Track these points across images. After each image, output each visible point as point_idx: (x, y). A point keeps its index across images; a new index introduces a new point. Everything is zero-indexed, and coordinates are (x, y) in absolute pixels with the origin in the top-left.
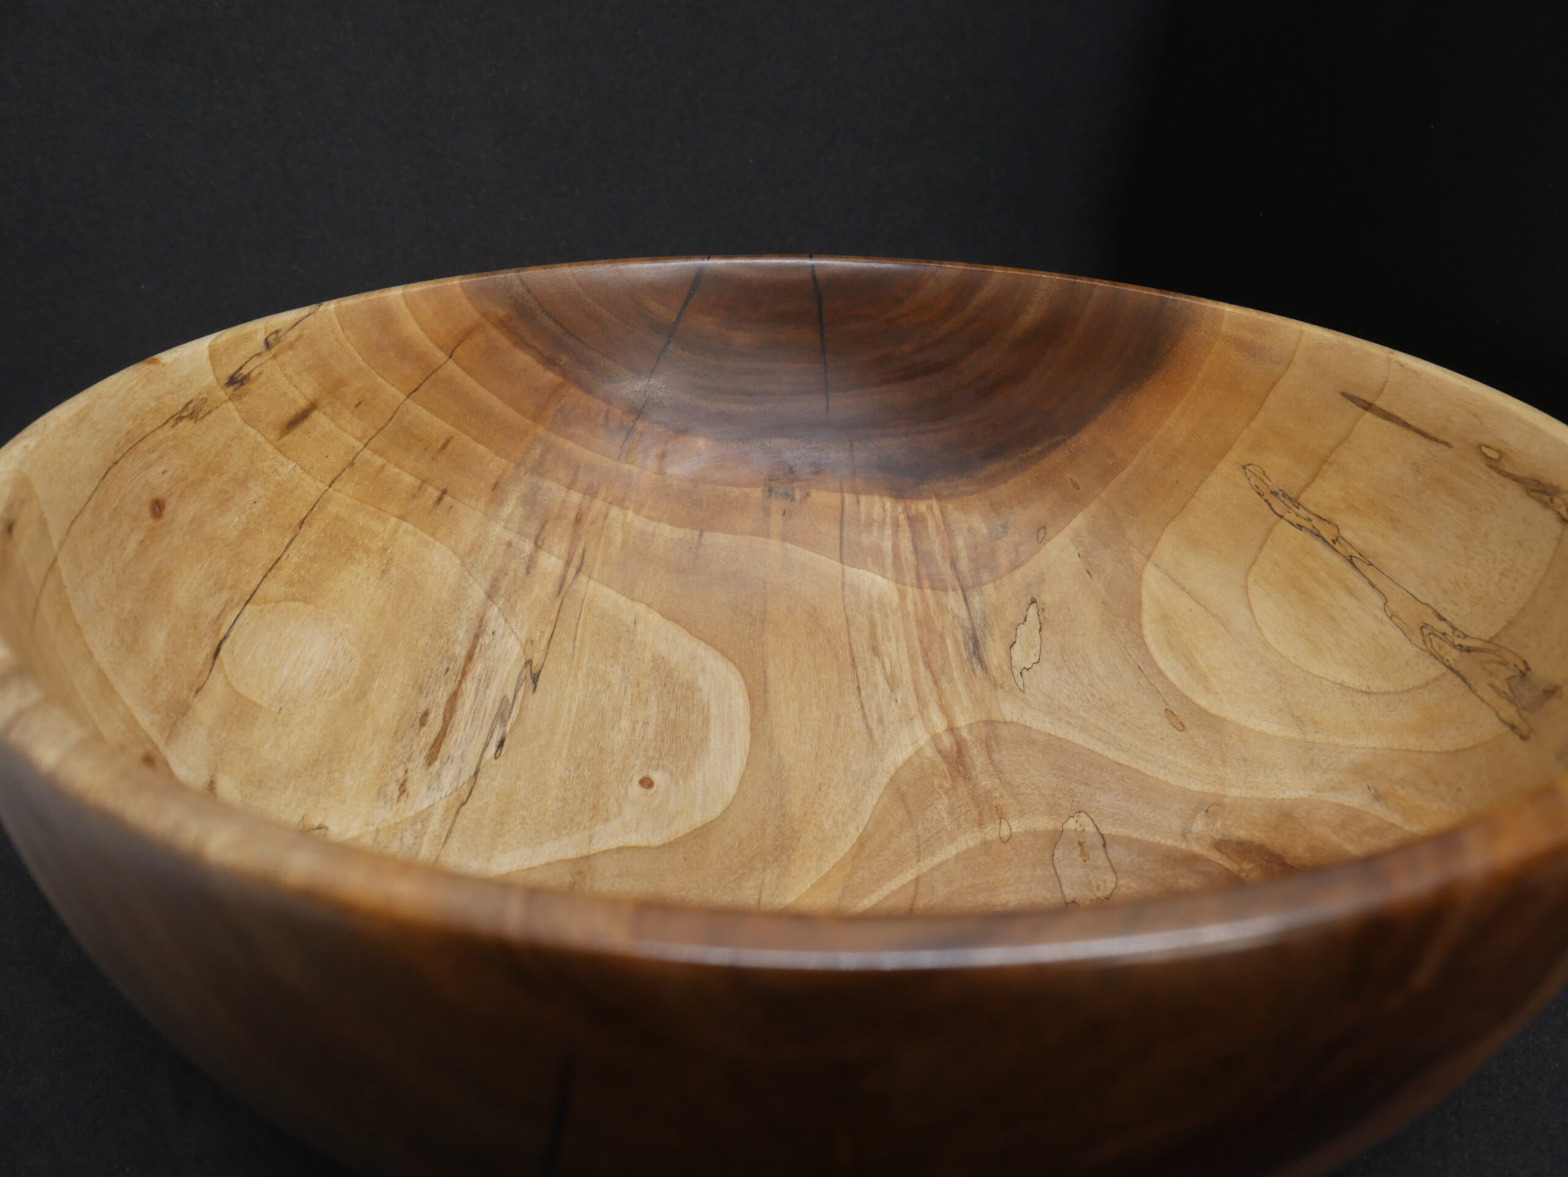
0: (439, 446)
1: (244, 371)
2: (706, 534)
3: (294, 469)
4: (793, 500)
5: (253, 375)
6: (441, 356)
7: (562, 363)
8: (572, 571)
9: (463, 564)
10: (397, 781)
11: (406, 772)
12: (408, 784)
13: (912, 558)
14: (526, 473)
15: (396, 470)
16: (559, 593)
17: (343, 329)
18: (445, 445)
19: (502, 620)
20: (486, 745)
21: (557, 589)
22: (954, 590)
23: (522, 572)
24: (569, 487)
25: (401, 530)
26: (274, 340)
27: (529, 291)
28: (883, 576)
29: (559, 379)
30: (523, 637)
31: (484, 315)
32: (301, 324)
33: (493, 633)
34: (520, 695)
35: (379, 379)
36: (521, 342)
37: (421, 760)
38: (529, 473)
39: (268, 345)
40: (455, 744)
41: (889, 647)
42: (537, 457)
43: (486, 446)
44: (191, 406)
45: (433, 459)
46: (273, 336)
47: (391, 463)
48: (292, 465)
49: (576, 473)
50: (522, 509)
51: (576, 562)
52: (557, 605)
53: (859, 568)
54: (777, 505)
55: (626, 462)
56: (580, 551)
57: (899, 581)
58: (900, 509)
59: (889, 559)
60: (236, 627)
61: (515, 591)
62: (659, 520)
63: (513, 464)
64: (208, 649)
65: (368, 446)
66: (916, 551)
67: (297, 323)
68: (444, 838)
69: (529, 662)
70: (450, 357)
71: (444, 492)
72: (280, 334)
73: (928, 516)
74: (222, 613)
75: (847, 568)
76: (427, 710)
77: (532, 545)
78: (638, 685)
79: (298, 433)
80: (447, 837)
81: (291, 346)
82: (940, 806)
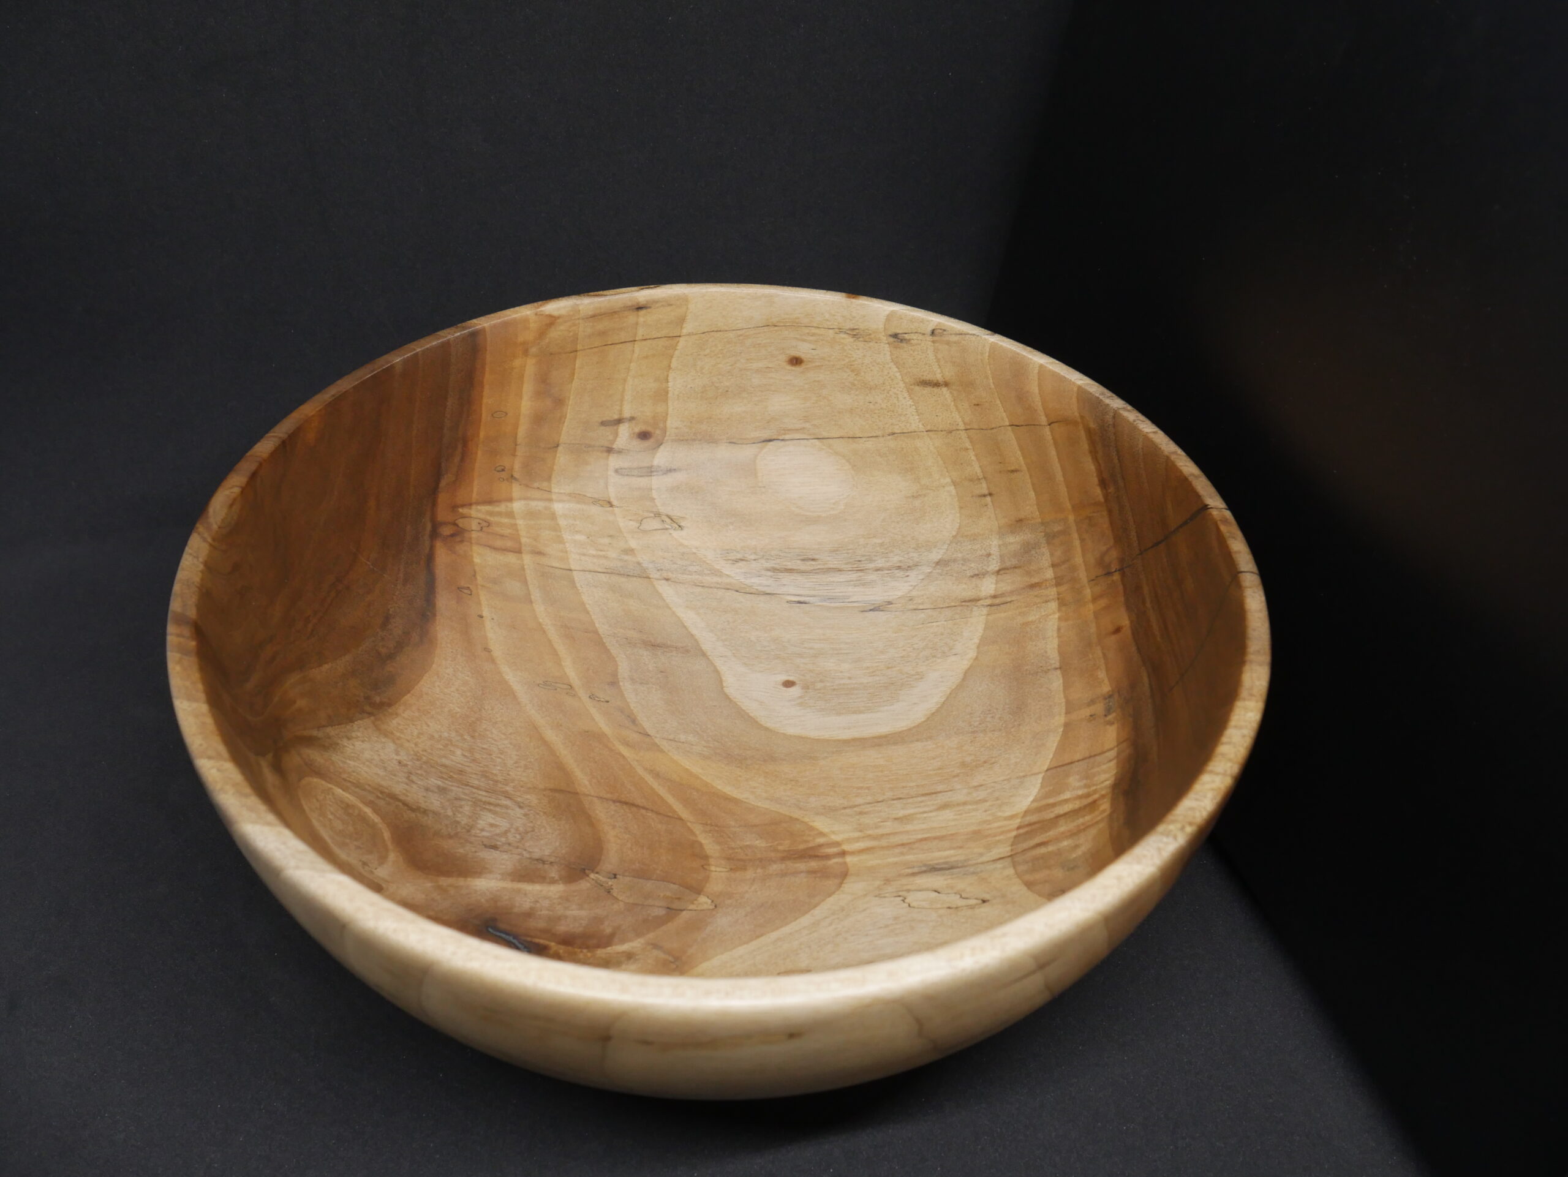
0: (1009, 469)
1: (906, 336)
2: (1059, 672)
3: (911, 406)
4: (1106, 716)
5: (912, 342)
6: (1043, 420)
7: (1109, 491)
8: (989, 602)
9: (954, 537)
10: (744, 557)
11: (755, 560)
12: (744, 562)
13: (1052, 815)
14: (1041, 532)
15: (973, 458)
16: (965, 601)
17: (989, 356)
18: (1012, 471)
19: (921, 577)
20: (798, 595)
21: (967, 599)
22: (1012, 850)
23: (969, 573)
24: (1053, 566)
25: (947, 488)
26: (939, 333)
27: (1114, 426)
28: (1034, 801)
29: (1101, 499)
30: (914, 593)
31: (1082, 417)
32: (963, 336)
33: (908, 576)
34: (855, 604)
35: (998, 402)
36: (1093, 453)
37: (769, 565)
38: (1043, 534)
39: (933, 333)
40: (793, 579)
41: (948, 814)
42: (1055, 530)
43: (1036, 495)
44: (857, 331)
45: (1000, 472)
46: (940, 331)
47: (974, 451)
48: (910, 402)
49: (1064, 562)
50: (1019, 547)
51: (997, 601)
52: (953, 604)
53: (1041, 783)
54: (1099, 708)
55: (1091, 588)
56: (1009, 599)
57: (1027, 813)
58: (1103, 792)
59: (1051, 801)
60: (795, 442)
61: (952, 576)
62: (1059, 637)
63: (1040, 520)
64: (766, 435)
65: (968, 431)
66: (1058, 817)
67: (961, 334)
68: (702, 585)
69: (890, 603)
70: (1049, 425)
71: (990, 494)
72: (945, 333)
73: (1097, 813)
74: (797, 430)
75: (1041, 776)
76: (817, 560)
77: (997, 568)
78: (888, 668)
79: (928, 390)
80: (703, 586)
81: (948, 343)
82: (757, 842)
